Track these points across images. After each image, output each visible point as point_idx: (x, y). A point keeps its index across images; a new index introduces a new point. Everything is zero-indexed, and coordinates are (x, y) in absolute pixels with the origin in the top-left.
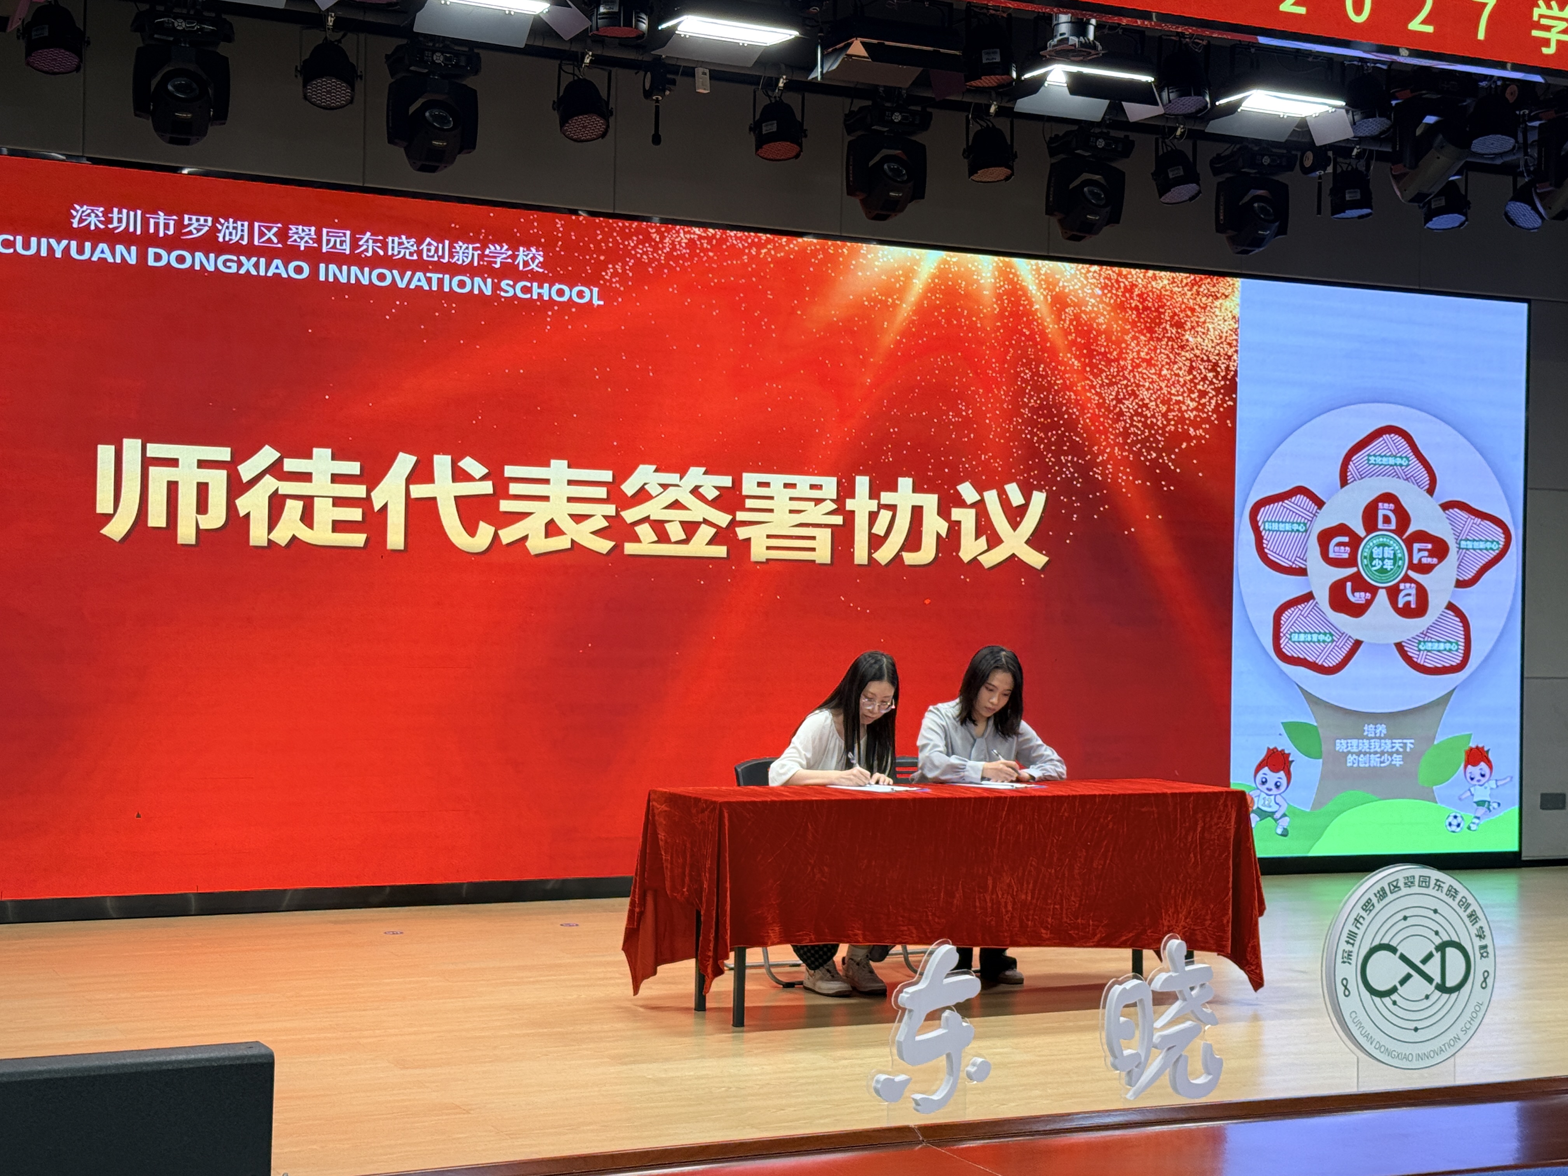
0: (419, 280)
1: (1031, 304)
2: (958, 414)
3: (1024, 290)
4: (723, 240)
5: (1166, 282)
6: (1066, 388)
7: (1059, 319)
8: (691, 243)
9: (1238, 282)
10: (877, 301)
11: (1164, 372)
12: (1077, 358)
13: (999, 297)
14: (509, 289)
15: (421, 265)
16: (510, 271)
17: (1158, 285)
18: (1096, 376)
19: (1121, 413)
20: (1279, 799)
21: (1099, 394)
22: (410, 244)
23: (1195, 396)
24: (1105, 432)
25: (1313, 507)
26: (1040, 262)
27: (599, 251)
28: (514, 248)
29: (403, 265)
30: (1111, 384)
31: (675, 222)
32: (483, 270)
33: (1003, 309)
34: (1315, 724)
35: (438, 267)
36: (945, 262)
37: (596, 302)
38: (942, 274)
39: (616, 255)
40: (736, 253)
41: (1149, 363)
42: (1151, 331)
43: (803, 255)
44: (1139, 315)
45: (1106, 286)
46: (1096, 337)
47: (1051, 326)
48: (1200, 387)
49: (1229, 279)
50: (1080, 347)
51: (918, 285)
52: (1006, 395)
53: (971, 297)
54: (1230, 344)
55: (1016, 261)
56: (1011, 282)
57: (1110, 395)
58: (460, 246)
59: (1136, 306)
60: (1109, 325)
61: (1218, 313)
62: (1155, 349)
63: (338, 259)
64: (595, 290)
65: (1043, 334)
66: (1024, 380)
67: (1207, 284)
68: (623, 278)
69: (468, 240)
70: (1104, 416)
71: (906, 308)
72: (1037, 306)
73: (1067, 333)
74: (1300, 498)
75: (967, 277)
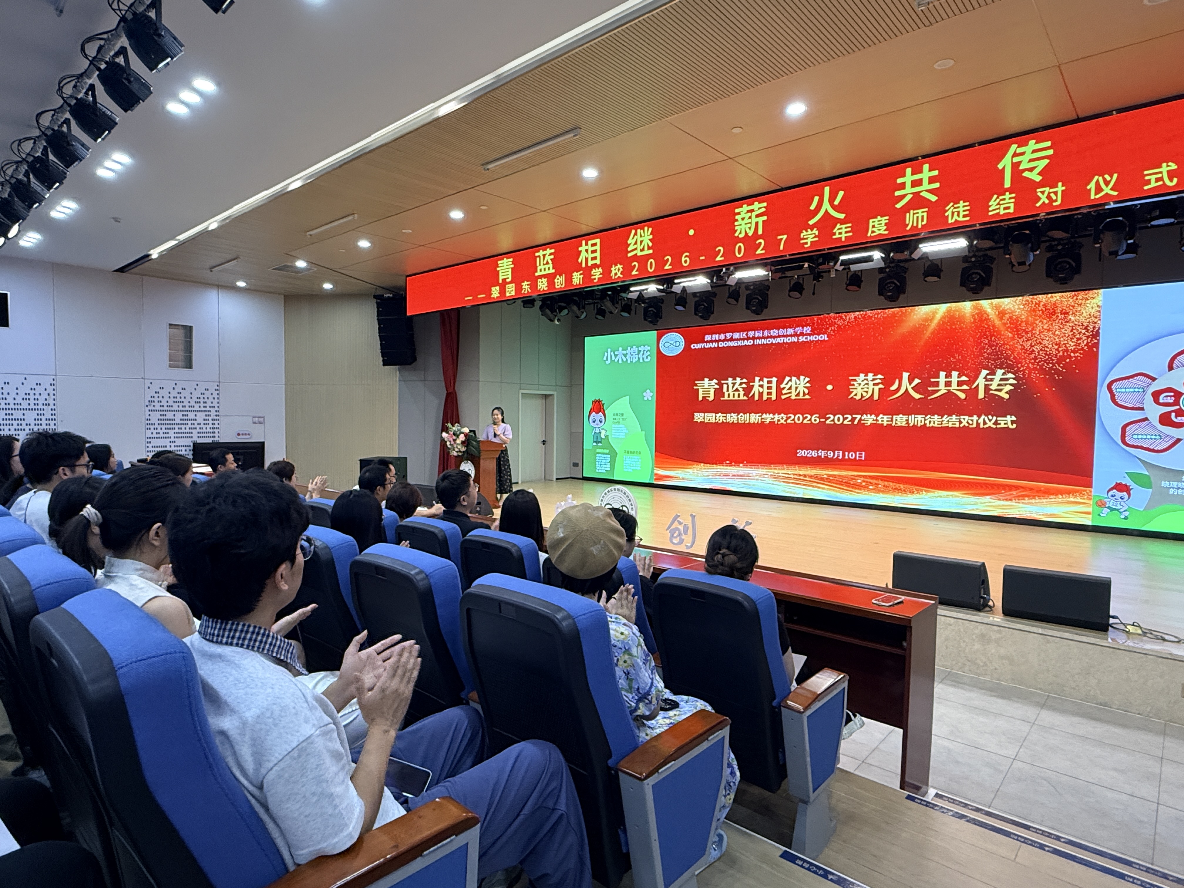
0: (778, 340)
1: (988, 316)
2: (955, 358)
3: (985, 312)
4: (866, 314)
5: (1058, 298)
6: (1004, 344)
7: (1001, 319)
8: (855, 318)
9: (1101, 291)
10: (921, 324)
11: (1057, 333)
12: (1010, 332)
13: (973, 316)
14: (802, 339)
15: (779, 336)
16: (802, 334)
17: (1053, 300)
18: (1020, 338)
19: (1033, 351)
20: (1122, 503)
21: (1022, 345)
22: (776, 331)
23: (1075, 340)
24: (1025, 358)
25: (1150, 381)
26: (993, 300)
27: (827, 324)
28: (803, 328)
29: (774, 337)
30: (1028, 340)
31: (850, 312)
32: (796, 335)
33: (975, 319)
34: (1147, 473)
35: (783, 336)
36: (950, 307)
37: (826, 339)
38: (949, 311)
39: (831, 325)
40: (870, 317)
41: (1049, 330)
42: (1050, 317)
43: (894, 315)
44: (1043, 313)
45: (1026, 304)
46: (1020, 325)
47: (998, 323)
48: (1078, 336)
49: (1095, 291)
50: (1012, 328)
51: (938, 316)
52: (976, 349)
53: (961, 319)
54: (1096, 318)
55: (981, 302)
56: (978, 309)
57: (1027, 345)
58: (789, 329)
59: (1042, 310)
60: (1027, 318)
61: (1088, 305)
62: (1052, 324)
63: (759, 338)
64: (826, 335)
65: (994, 326)
66: (984, 344)
67: (1081, 295)
68: (834, 331)
69: (791, 328)
70: (1024, 353)
71: (934, 324)
72: (990, 317)
73: (1004, 324)
74: (1140, 378)
75: (959, 310)
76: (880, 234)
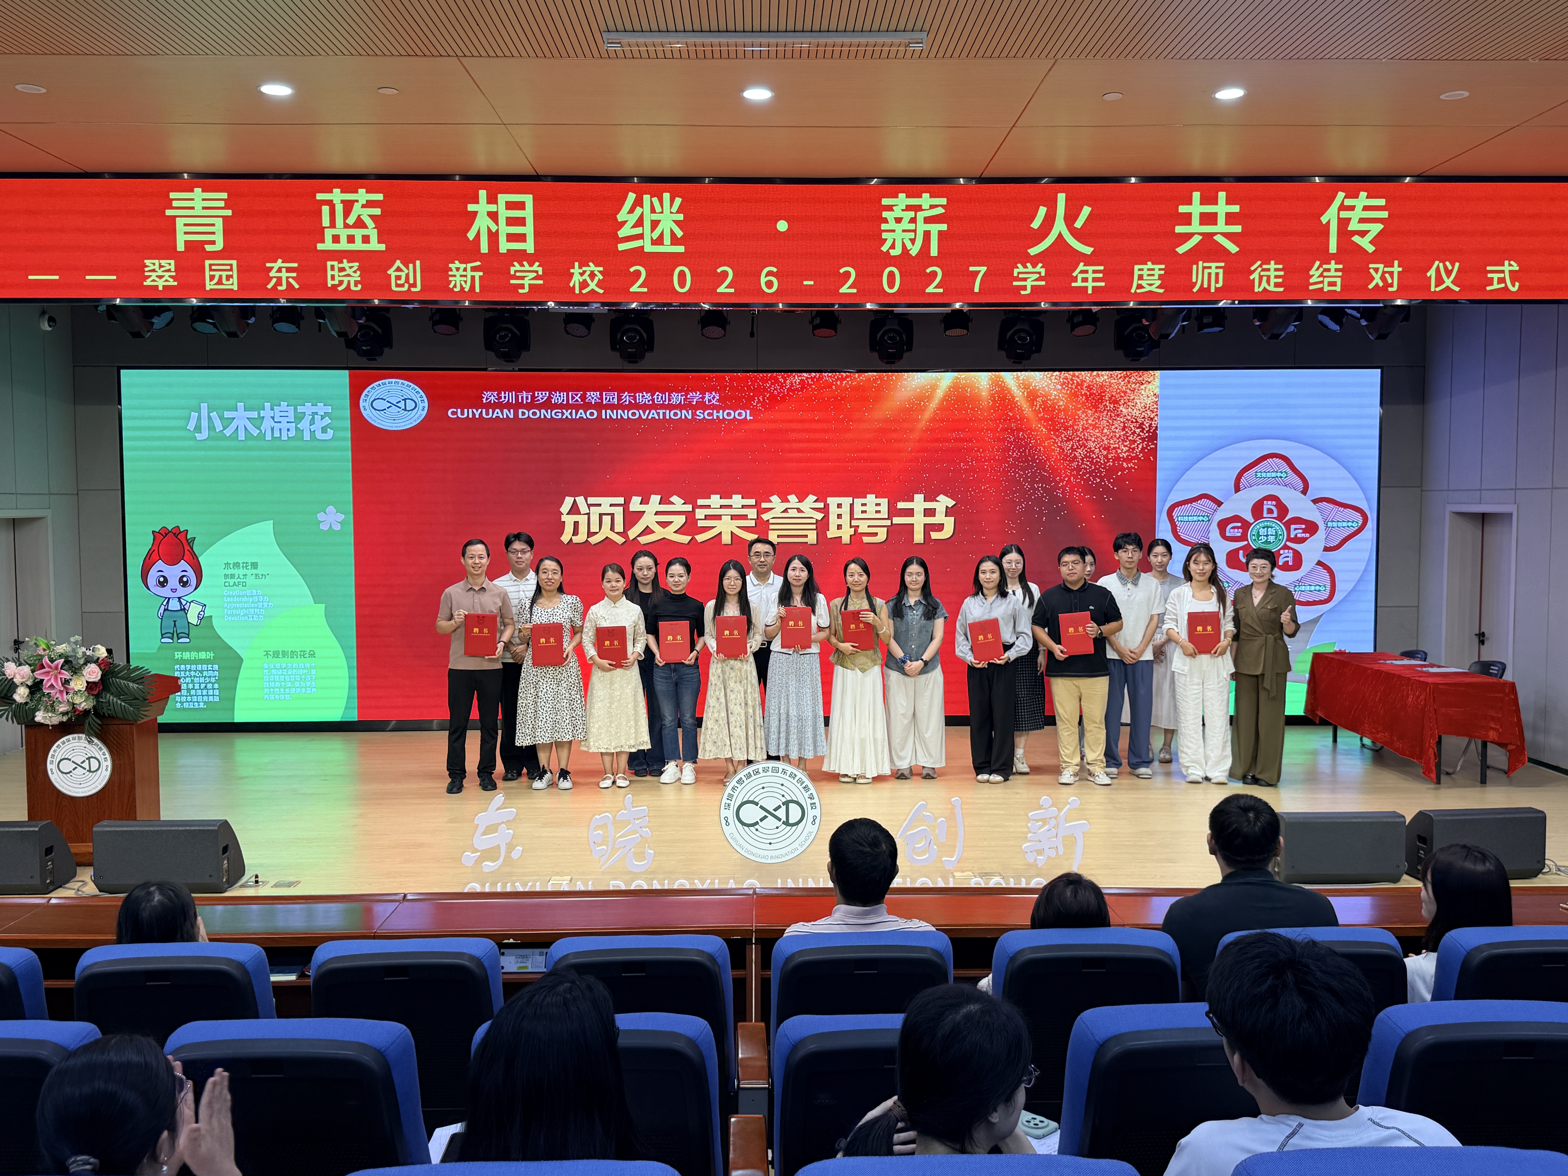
76: (1150, 292)
